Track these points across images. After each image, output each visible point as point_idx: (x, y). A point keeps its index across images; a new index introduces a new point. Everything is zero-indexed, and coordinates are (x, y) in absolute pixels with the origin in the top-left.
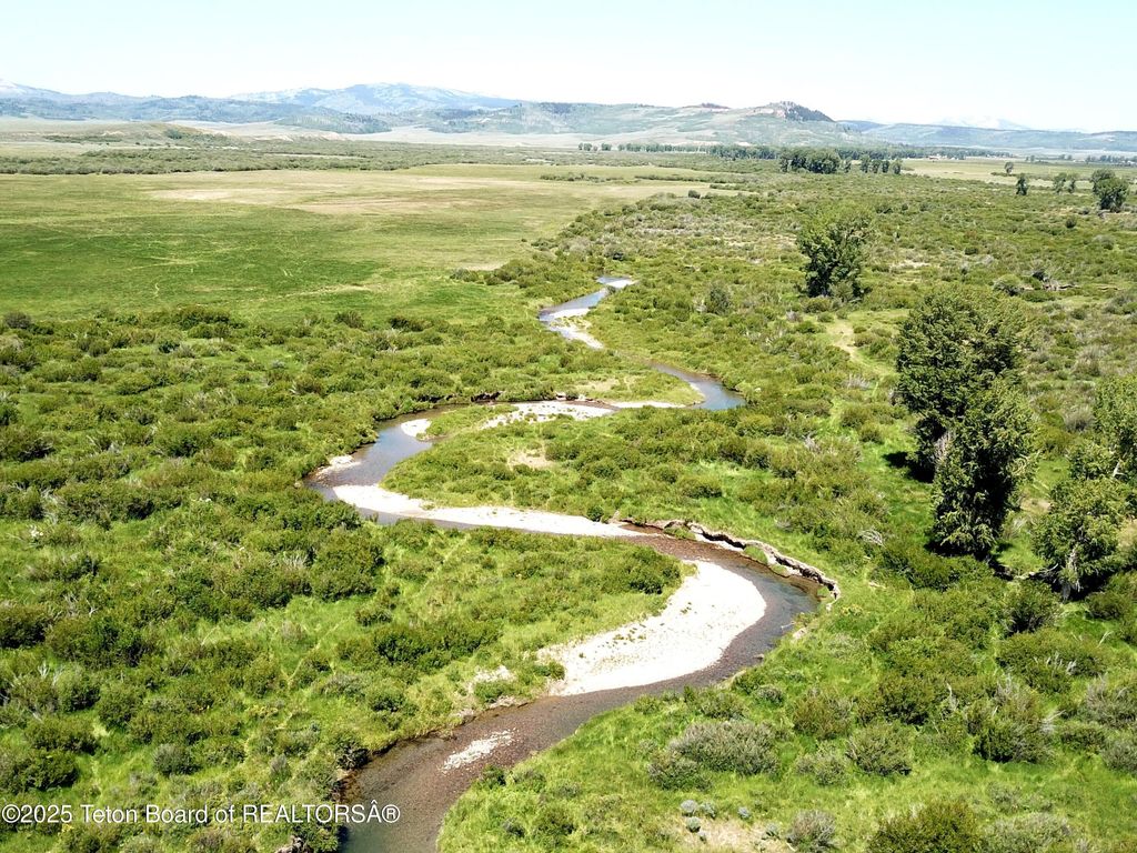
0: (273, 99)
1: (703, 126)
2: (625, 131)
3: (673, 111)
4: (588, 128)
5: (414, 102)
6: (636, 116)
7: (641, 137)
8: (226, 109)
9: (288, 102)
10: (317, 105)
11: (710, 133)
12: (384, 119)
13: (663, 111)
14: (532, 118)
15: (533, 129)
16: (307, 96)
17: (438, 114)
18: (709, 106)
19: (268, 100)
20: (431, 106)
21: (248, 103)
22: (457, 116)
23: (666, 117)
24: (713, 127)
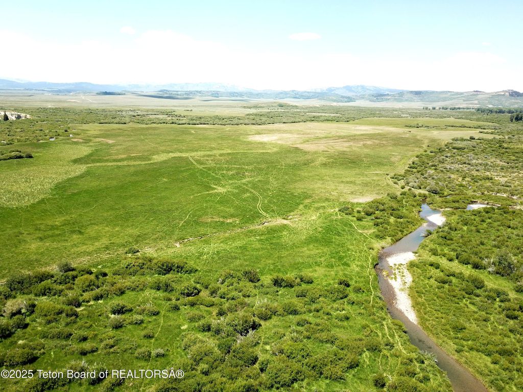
0: (319, 91)
1: (473, 99)
2: (441, 101)
3: (462, 93)
4: (427, 100)
5: (365, 91)
6: (446, 96)
7: (448, 104)
8: (304, 94)
9: (324, 91)
10: (333, 92)
11: (476, 102)
12: (354, 97)
13: (457, 94)
14: (406, 97)
15: (406, 100)
16: (330, 90)
17: (373, 95)
18: (476, 91)
19: (317, 91)
20: (371, 92)
21: (311, 92)
22: (379, 96)
23: (459, 96)
24: (478, 100)
